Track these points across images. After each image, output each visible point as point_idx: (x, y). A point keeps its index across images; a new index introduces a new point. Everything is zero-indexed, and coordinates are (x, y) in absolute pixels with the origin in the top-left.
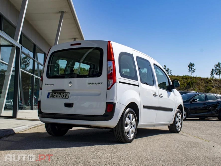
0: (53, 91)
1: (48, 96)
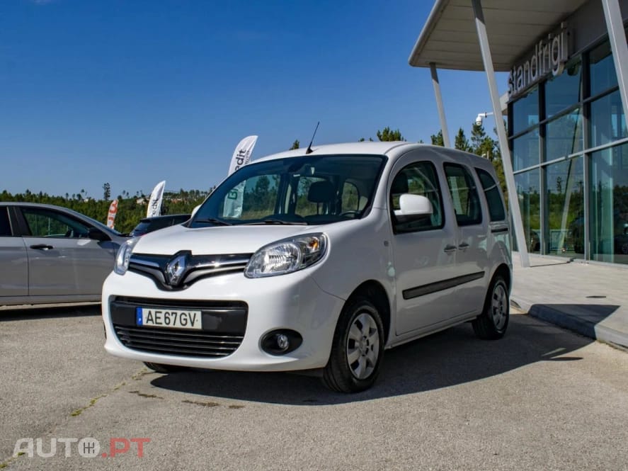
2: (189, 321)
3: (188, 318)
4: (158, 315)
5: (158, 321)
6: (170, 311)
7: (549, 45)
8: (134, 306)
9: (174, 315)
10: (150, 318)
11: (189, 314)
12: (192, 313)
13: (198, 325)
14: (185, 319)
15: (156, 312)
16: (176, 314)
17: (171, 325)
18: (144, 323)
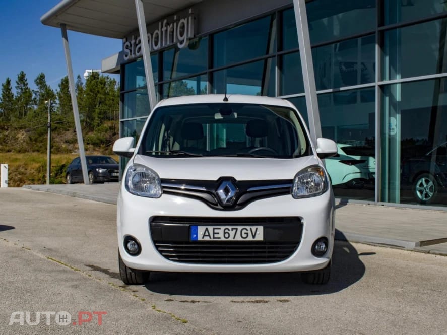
2: (250, 235)
3: (249, 232)
4: (216, 231)
5: (216, 236)
6: (230, 228)
7: (175, 24)
8: (188, 225)
9: (235, 231)
10: (207, 234)
11: (251, 229)
12: (254, 228)
13: (260, 237)
14: (245, 233)
15: (214, 229)
16: (237, 229)
17: (231, 239)
18: (200, 238)
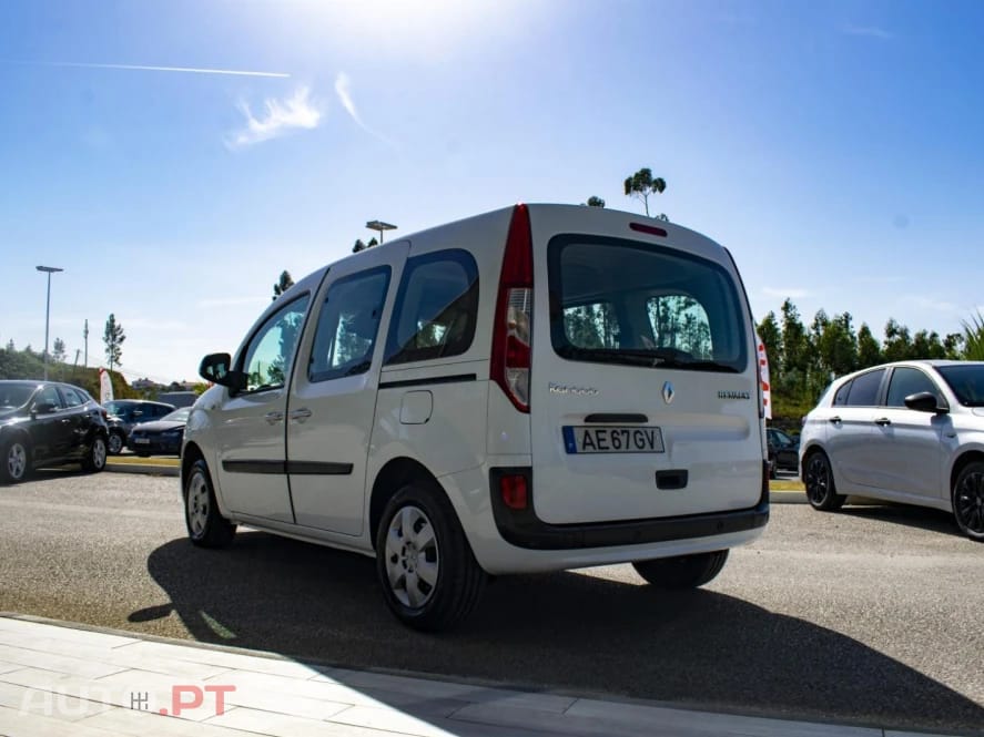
0: (590, 418)
1: (571, 445)
